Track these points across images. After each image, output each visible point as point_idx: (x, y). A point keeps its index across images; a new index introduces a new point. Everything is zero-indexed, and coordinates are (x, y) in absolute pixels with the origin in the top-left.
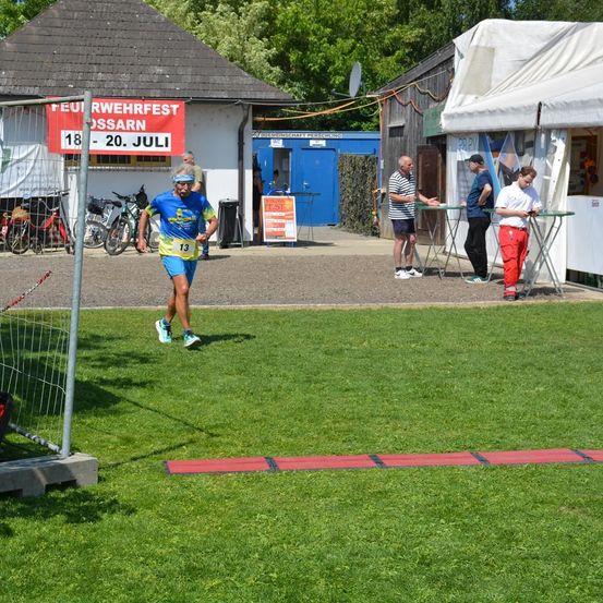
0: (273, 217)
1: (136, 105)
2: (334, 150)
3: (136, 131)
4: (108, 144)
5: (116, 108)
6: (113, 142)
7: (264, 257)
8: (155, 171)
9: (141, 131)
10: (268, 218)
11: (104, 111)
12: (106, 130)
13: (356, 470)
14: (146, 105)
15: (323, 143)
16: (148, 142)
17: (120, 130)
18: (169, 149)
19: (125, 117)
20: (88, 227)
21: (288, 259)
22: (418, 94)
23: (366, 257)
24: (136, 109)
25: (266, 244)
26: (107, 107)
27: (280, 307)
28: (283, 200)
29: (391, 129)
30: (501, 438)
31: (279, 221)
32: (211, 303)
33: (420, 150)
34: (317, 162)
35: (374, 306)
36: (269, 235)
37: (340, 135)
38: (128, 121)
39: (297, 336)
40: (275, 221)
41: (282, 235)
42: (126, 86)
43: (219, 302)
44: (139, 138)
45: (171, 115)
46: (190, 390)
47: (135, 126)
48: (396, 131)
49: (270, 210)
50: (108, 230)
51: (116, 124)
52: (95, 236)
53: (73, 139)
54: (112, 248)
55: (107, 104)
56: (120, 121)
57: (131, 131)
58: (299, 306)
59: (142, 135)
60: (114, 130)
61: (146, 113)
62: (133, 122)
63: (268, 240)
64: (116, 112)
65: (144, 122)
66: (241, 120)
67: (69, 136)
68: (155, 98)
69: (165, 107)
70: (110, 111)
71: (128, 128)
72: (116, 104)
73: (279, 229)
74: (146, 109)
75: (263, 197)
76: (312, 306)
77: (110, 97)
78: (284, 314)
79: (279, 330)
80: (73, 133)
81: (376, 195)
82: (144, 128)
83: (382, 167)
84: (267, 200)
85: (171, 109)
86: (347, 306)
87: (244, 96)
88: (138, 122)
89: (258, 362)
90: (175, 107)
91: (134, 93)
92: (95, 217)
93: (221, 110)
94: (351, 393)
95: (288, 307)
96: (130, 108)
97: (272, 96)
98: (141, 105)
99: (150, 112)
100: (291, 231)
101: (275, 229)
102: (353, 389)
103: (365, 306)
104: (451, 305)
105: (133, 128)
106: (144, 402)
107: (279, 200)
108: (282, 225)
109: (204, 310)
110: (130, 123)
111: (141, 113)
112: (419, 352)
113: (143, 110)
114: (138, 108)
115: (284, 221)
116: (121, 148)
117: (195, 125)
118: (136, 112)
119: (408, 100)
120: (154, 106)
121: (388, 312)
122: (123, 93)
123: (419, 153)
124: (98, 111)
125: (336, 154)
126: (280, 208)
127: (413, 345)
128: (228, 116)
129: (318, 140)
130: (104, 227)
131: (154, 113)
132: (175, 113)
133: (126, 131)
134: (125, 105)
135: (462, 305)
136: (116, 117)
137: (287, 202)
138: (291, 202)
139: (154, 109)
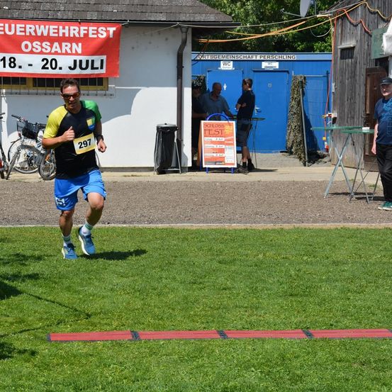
0: (213, 142)
1: (72, 28)
2: (288, 72)
3: (72, 54)
4: (44, 68)
5: (51, 31)
6: (48, 66)
7: (200, 183)
8: (92, 94)
9: (77, 54)
10: (206, 142)
11: (39, 34)
12: (41, 53)
13: (201, 340)
14: (82, 28)
15: (276, 65)
16: (84, 66)
17: (56, 53)
18: (104, 71)
19: (61, 40)
20: (23, 152)
21: (223, 185)
22: (368, 13)
23: (303, 183)
24: (72, 32)
25: (205, 170)
26: (42, 29)
27: (195, 226)
28: (223, 125)
29: (343, 50)
30: (337, 322)
31: (218, 146)
32: (130, 223)
33: (369, 72)
34: (270, 85)
35: (286, 226)
36: (209, 161)
37: (295, 57)
38: (64, 44)
39: (200, 249)
40: (215, 146)
41: (221, 160)
42: (62, 8)
43: (139, 222)
44: (75, 61)
45: (108, 38)
46: (86, 288)
47: (71, 49)
48: (347, 53)
49: (210, 135)
50: (43, 155)
51: (51, 47)
52: (29, 160)
53: (7, 62)
54: (46, 173)
55: (42, 27)
56: (56, 44)
57: (66, 54)
58: (214, 226)
59: (78, 58)
60: (50, 53)
61: (82, 36)
62: (69, 45)
63: (207, 166)
64: (51, 34)
65: (80, 44)
66: (180, 43)
67: (4, 59)
68: (91, 21)
69: (102, 30)
70: (45, 34)
71: (64, 52)
72: (51, 27)
73: (218, 155)
74: (82, 32)
75: (202, 122)
76: (226, 226)
77: (46, 20)
78: (197, 232)
79: (185, 244)
80: (8, 56)
81: (326, 119)
82: (80, 51)
83: (333, 90)
84: (206, 125)
85: (107, 32)
86: (260, 227)
87: (183, 18)
88: (74, 45)
89: (154, 268)
90: (112, 30)
91: (70, 15)
92: (29, 142)
93: (159, 33)
94: (227, 292)
95: (204, 226)
96: (66, 31)
97: (212, 18)
98: (77, 28)
99: (86, 35)
100: (231, 157)
101: (215, 155)
102: (230, 289)
103: (278, 226)
104: (364, 225)
105: (69, 51)
106: (44, 296)
107: (218, 125)
108: (222, 151)
109: (122, 228)
110: (66, 46)
111: (77, 35)
112: (307, 263)
113: (79, 33)
114: (74, 30)
115: (224, 147)
116: (57, 71)
117: (133, 48)
118: (72, 35)
119: (359, 20)
120: (91, 28)
121: (298, 231)
122: (59, 15)
123: (368, 75)
124: (33, 34)
125: (291, 76)
126: (220, 133)
127: (305, 258)
128: (167, 39)
129: (270, 62)
130: (38, 152)
131: (91, 36)
132: (111, 36)
133: (62, 54)
134: (61, 27)
135: (374, 226)
136: (51, 40)
137: (227, 127)
138: (231, 127)
139: (91, 32)
